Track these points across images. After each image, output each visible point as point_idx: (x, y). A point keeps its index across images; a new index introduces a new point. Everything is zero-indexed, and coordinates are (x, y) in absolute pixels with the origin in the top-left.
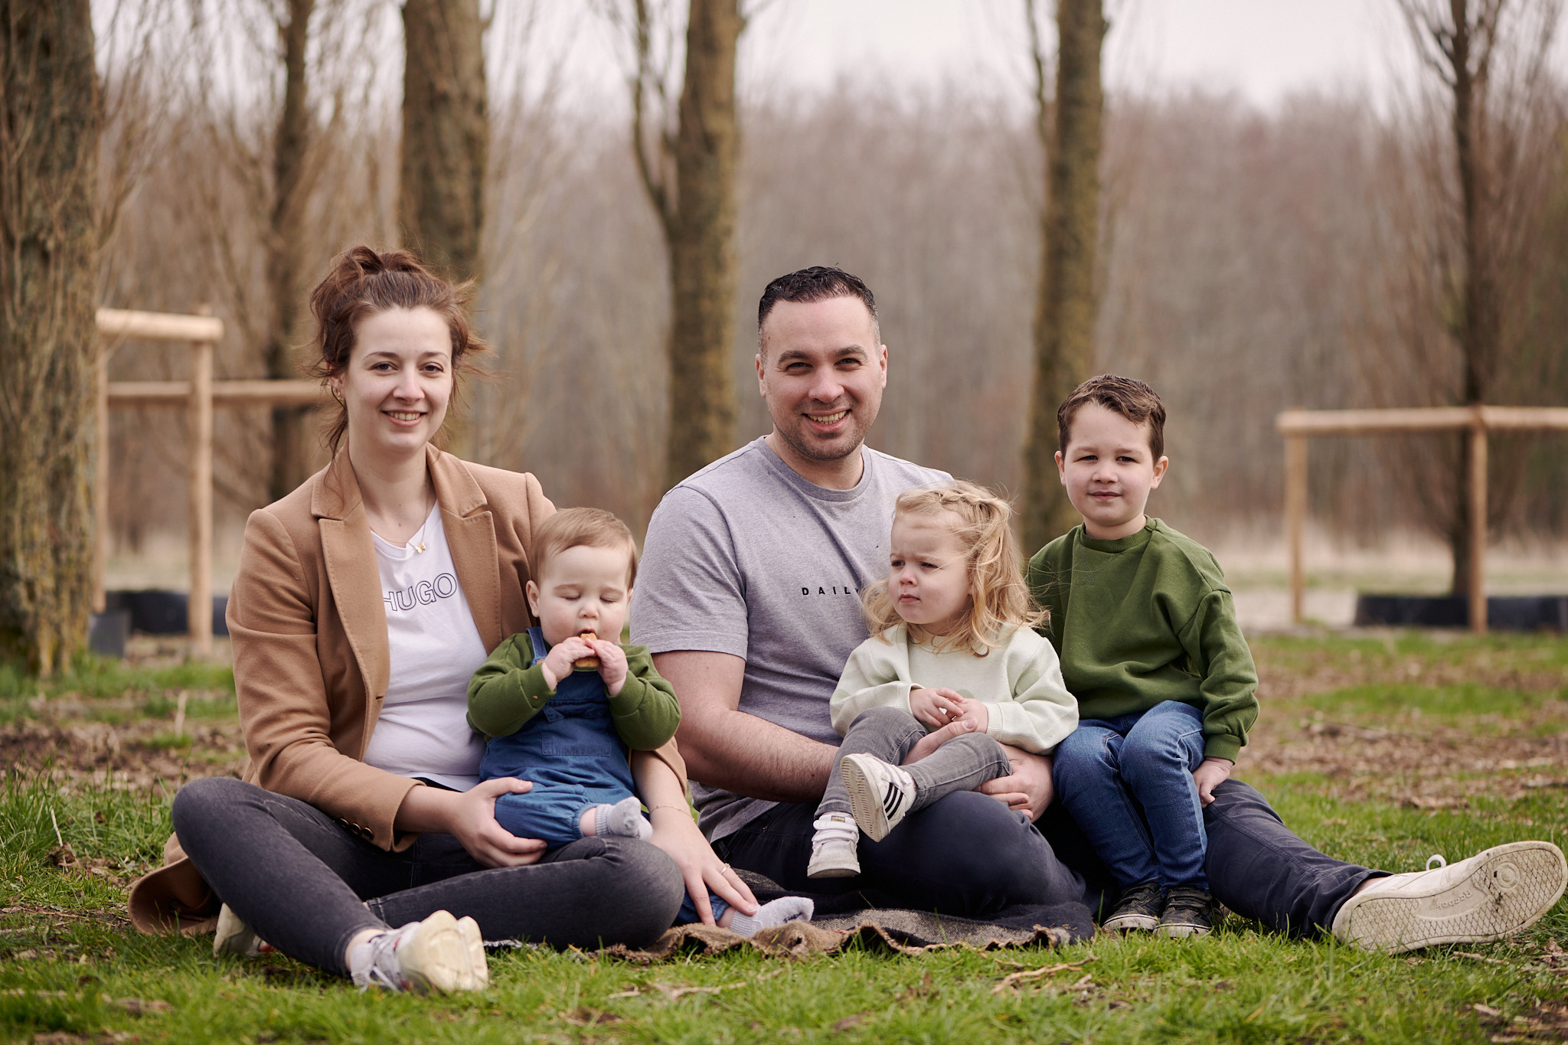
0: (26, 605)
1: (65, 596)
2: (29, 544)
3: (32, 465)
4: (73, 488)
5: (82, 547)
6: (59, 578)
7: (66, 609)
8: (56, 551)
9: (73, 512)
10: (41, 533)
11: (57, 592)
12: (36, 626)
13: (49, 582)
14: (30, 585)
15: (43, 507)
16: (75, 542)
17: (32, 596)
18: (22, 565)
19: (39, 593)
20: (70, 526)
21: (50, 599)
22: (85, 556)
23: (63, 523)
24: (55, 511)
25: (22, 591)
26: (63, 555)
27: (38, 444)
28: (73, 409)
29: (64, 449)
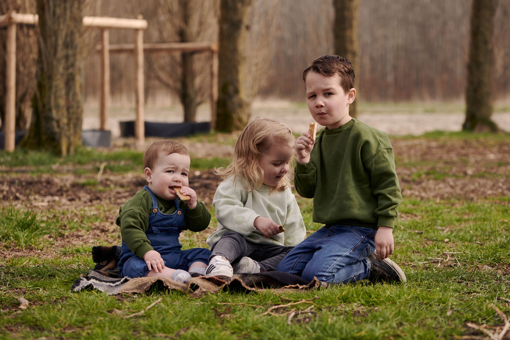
0: (56, 130)
1: (72, 126)
2: (58, 107)
3: (59, 77)
4: (74, 85)
5: (78, 107)
6: (69, 119)
7: (72, 131)
8: (68, 109)
9: (75, 94)
10: (62, 102)
11: (68, 124)
12: (60, 138)
13: (65, 121)
14: (58, 122)
15: (63, 92)
16: (75, 105)
17: (59, 126)
18: (54, 114)
19: (61, 124)
20: (73, 99)
21: (66, 127)
22: (80, 110)
23: (71, 98)
24: (67, 94)
25: (55, 124)
26: (71, 111)
27: (61, 69)
28: (74, 55)
29: (70, 70)
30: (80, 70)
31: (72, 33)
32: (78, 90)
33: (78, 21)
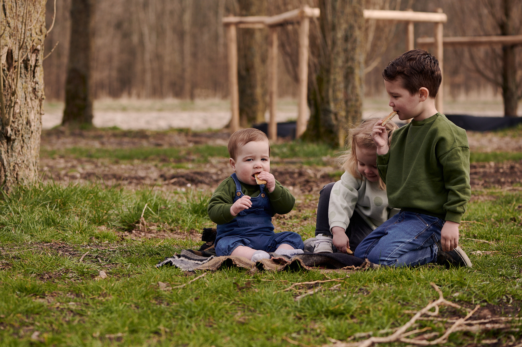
0: (334, 122)
1: (350, 118)
2: (336, 100)
3: (337, 70)
4: (353, 78)
5: (357, 100)
6: (348, 112)
7: (350, 123)
8: (346, 102)
9: (354, 87)
10: (340, 95)
11: (347, 117)
12: (338, 130)
13: (343, 113)
14: (336, 114)
15: (342, 86)
16: (354, 98)
17: (336, 119)
18: (332, 106)
19: (339, 117)
20: (352, 92)
21: (344, 120)
22: (358, 103)
23: (349, 91)
24: (346, 87)
25: (333, 117)
26: (349, 104)
27: (340, 62)
28: (354, 49)
29: (350, 64)
30: (359, 63)
31: (351, 27)
32: (357, 83)
33: (358, 15)
